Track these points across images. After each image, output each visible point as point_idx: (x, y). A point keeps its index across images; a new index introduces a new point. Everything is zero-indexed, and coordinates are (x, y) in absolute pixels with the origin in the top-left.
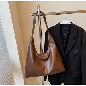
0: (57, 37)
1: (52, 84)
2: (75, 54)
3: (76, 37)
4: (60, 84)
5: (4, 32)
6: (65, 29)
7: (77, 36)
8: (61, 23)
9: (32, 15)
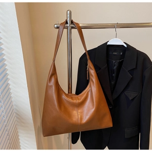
0: (100, 69)
1: (87, 148)
2: (131, 98)
3: (134, 69)
4: (103, 148)
5: (4, 50)
6: (115, 55)
7: (135, 67)
8: (108, 44)
9: (56, 26)
